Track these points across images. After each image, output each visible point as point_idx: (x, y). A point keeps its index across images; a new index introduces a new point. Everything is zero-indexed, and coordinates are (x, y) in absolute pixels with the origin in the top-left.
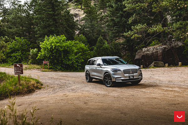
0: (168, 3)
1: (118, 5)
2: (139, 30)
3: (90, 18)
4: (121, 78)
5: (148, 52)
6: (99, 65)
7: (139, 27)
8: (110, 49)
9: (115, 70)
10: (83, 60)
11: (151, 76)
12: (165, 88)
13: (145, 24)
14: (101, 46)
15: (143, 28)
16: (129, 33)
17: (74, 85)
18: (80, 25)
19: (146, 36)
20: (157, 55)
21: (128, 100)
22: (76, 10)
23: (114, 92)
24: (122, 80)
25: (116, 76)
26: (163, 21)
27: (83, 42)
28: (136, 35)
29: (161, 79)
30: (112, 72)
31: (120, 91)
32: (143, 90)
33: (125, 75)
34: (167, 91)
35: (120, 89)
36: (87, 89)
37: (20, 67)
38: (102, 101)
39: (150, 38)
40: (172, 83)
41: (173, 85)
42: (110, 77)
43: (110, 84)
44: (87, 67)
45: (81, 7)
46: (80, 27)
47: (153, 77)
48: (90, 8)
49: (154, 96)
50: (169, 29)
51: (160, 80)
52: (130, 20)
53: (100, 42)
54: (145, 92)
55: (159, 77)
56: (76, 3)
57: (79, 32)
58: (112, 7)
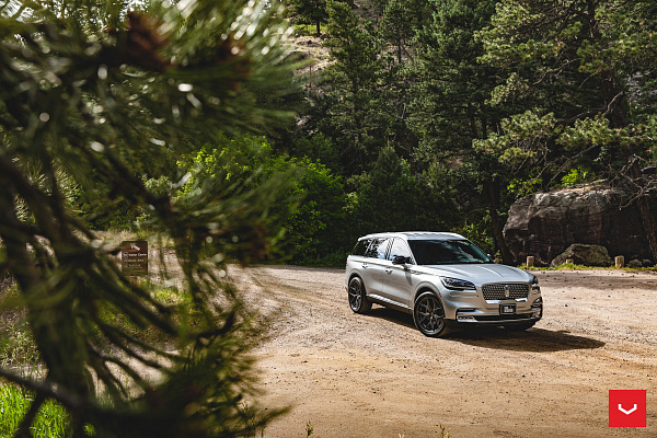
0: (633, 45)
1: (455, 38)
2: (527, 134)
3: (351, 78)
4: (474, 310)
5: (552, 209)
6: (400, 260)
7: (527, 121)
8: (422, 193)
9: (454, 284)
10: (322, 226)
11: (566, 301)
12: (620, 356)
13: (551, 114)
14: (390, 181)
15: (540, 126)
16: (491, 140)
17: (313, 319)
18: (315, 98)
19: (550, 157)
20: (587, 219)
21: (506, 390)
22: (298, 40)
23: (454, 358)
24: (476, 317)
25: (459, 305)
26: (612, 106)
27: (326, 161)
28: (517, 150)
29: (603, 316)
30: (443, 290)
31: (472, 354)
32: (550, 356)
33: (488, 302)
34: (625, 364)
35: (471, 347)
36: (362, 338)
37: (141, 252)
38: (424, 389)
39: (564, 160)
40: (640, 337)
41: (646, 346)
42: (439, 304)
43: (436, 327)
44: (355, 263)
45: (318, 29)
46: (313, 105)
47: (575, 307)
48: (354, 39)
49: (585, 383)
50: (631, 135)
51: (598, 323)
52: (497, 96)
53: (385, 164)
54: (554, 366)
55: (594, 307)
56: (299, 17)
57: (309, 121)
58: (434, 43)
